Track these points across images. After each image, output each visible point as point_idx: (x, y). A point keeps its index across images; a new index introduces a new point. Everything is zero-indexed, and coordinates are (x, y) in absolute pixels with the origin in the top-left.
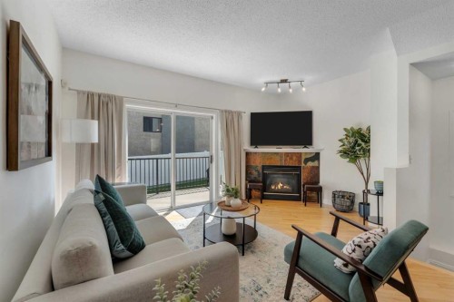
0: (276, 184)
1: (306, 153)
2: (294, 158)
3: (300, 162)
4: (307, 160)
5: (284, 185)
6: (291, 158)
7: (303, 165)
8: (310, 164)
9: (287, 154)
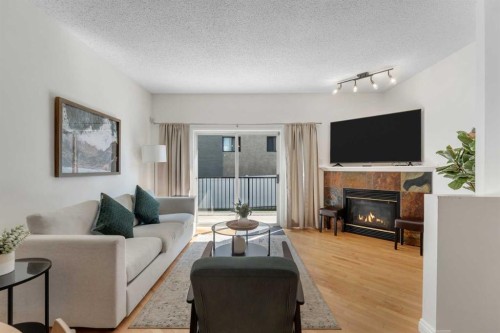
0: (366, 215)
1: (408, 173)
2: (388, 180)
3: (398, 185)
4: (409, 184)
5: (376, 217)
6: (384, 180)
7: (403, 190)
8: (415, 189)
9: (378, 174)
